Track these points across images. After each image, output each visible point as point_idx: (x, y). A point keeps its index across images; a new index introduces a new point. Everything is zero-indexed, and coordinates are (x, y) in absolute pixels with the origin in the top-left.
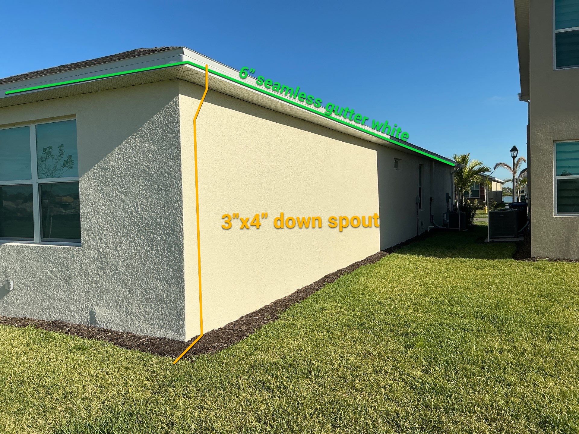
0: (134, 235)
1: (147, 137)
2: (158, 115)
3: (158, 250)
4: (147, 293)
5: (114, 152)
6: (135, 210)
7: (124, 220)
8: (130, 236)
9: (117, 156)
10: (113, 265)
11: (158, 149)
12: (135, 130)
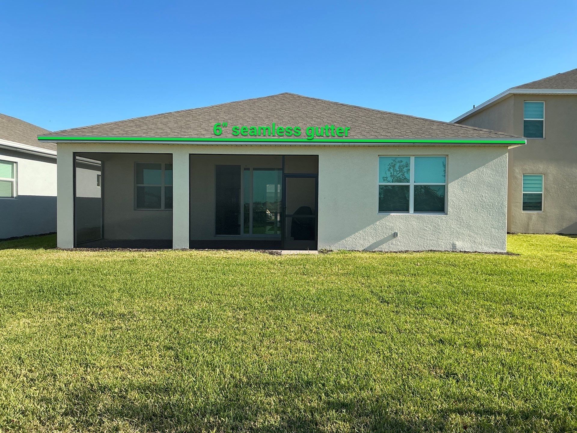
0: (479, 209)
1: (490, 168)
2: (496, 160)
3: (493, 215)
4: (486, 234)
5: (471, 173)
6: (481, 199)
7: (475, 203)
8: (478, 210)
9: (472, 175)
10: (467, 223)
11: (496, 174)
12: (484, 165)
